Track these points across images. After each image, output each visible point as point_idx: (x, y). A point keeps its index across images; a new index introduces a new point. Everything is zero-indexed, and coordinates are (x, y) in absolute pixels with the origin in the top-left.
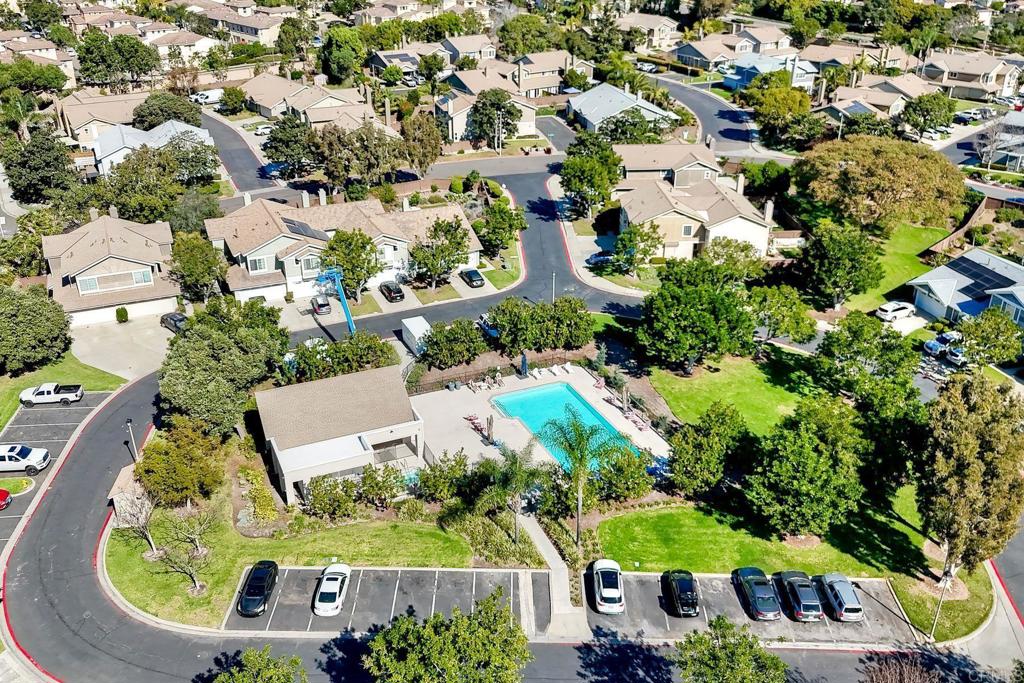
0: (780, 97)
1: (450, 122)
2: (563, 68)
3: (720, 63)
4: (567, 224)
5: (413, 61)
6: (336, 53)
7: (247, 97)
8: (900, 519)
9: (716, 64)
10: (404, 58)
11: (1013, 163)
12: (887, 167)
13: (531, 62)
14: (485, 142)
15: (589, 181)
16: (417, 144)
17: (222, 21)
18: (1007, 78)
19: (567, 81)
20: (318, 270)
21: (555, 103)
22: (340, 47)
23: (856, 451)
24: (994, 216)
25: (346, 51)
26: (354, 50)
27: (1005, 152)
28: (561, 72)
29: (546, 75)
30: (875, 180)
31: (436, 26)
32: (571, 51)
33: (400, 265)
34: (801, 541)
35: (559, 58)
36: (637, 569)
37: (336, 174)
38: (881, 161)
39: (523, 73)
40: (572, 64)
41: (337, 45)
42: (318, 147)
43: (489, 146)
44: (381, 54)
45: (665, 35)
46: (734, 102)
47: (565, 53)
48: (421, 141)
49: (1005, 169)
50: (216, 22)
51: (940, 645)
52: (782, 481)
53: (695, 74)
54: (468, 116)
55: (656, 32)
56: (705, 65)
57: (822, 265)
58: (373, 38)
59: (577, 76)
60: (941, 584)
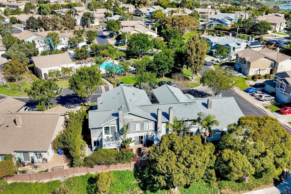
0: (159, 14)
1: (76, 21)
2: (105, 12)
3: (146, 13)
4: (108, 39)
5: (64, 12)
6: (42, 10)
7: (17, 20)
8: (184, 74)
9: (145, 14)
10: (62, 12)
11: (212, 26)
12: (182, 19)
13: (97, 11)
14: (86, 26)
15: (113, 26)
16: (68, 22)
17: (7, 5)
18: (212, 13)
19: (107, 15)
20: (44, 44)
21: (104, 20)
22: (43, 9)
23: (173, 57)
24: (208, 34)
25: (45, 10)
26: (47, 9)
27: (210, 23)
28: (105, 13)
29: (101, 14)
30: (180, 22)
31: (70, 5)
32: (107, 9)
33: (65, 44)
34: (164, 78)
35: (104, 10)
36: (128, 84)
37: (46, 28)
38: (181, 18)
39: (95, 13)
40: (108, 11)
41: (42, 8)
42: (41, 21)
43: (87, 27)
44: (55, 11)
45: (132, 8)
46: (150, 20)
47: (105, 9)
48: (69, 21)
49: (211, 27)
50: (5, 5)
51: (191, 89)
52: (157, 61)
53: (140, 16)
54: (81, 20)
55: (129, 8)
56: (142, 14)
57: (168, 36)
58: (52, 7)
59: (109, 14)
60: (192, 81)
